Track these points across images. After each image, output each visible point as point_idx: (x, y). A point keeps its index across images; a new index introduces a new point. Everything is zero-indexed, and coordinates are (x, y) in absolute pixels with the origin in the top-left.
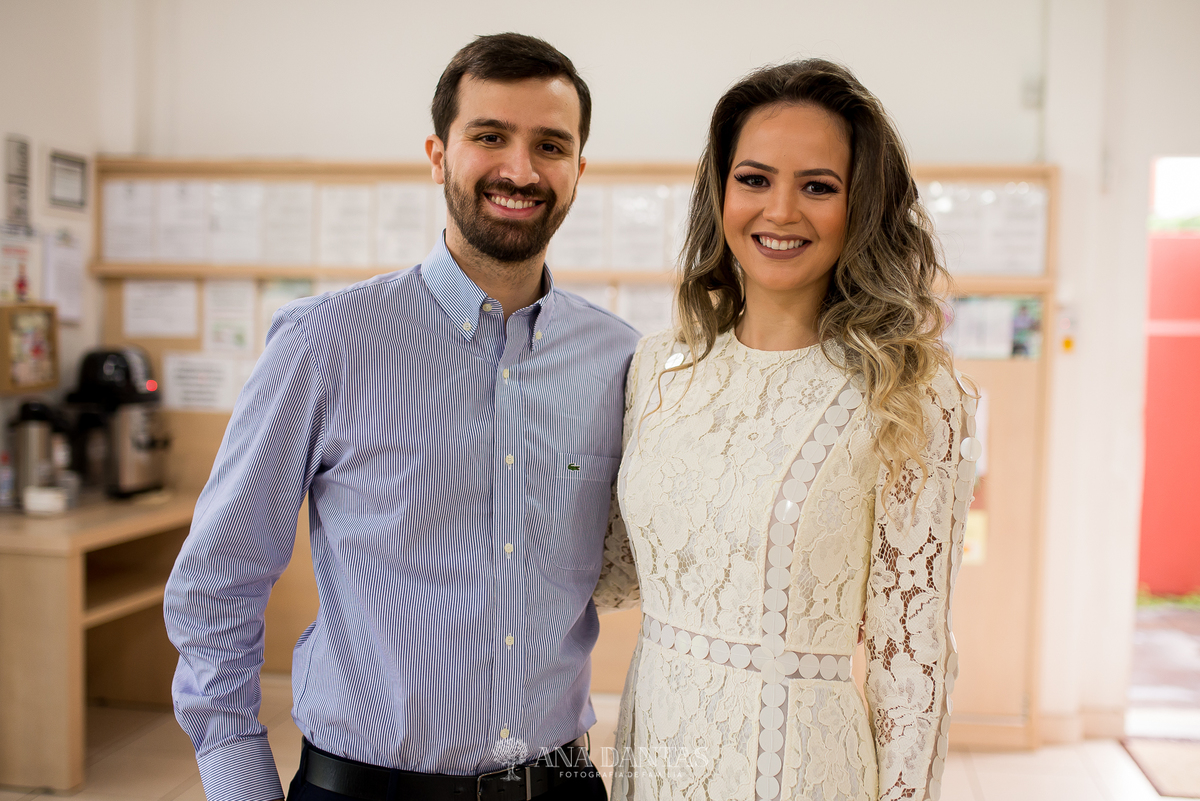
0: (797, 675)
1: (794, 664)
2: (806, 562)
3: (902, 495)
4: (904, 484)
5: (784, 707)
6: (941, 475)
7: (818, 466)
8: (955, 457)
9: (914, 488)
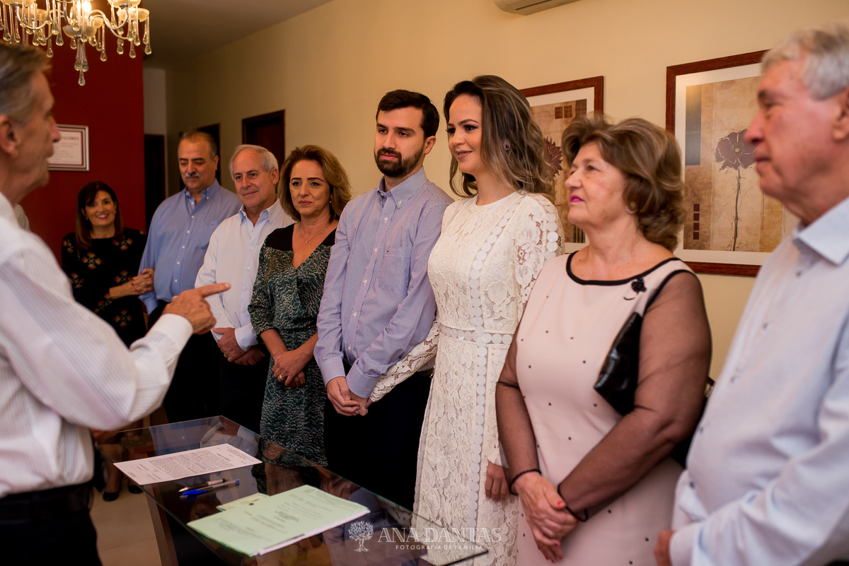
0: (491, 342)
1: (490, 338)
2: (486, 294)
3: (521, 261)
4: (522, 256)
5: (486, 357)
6: (536, 251)
7: (488, 253)
8: (544, 242)
9: (525, 258)
